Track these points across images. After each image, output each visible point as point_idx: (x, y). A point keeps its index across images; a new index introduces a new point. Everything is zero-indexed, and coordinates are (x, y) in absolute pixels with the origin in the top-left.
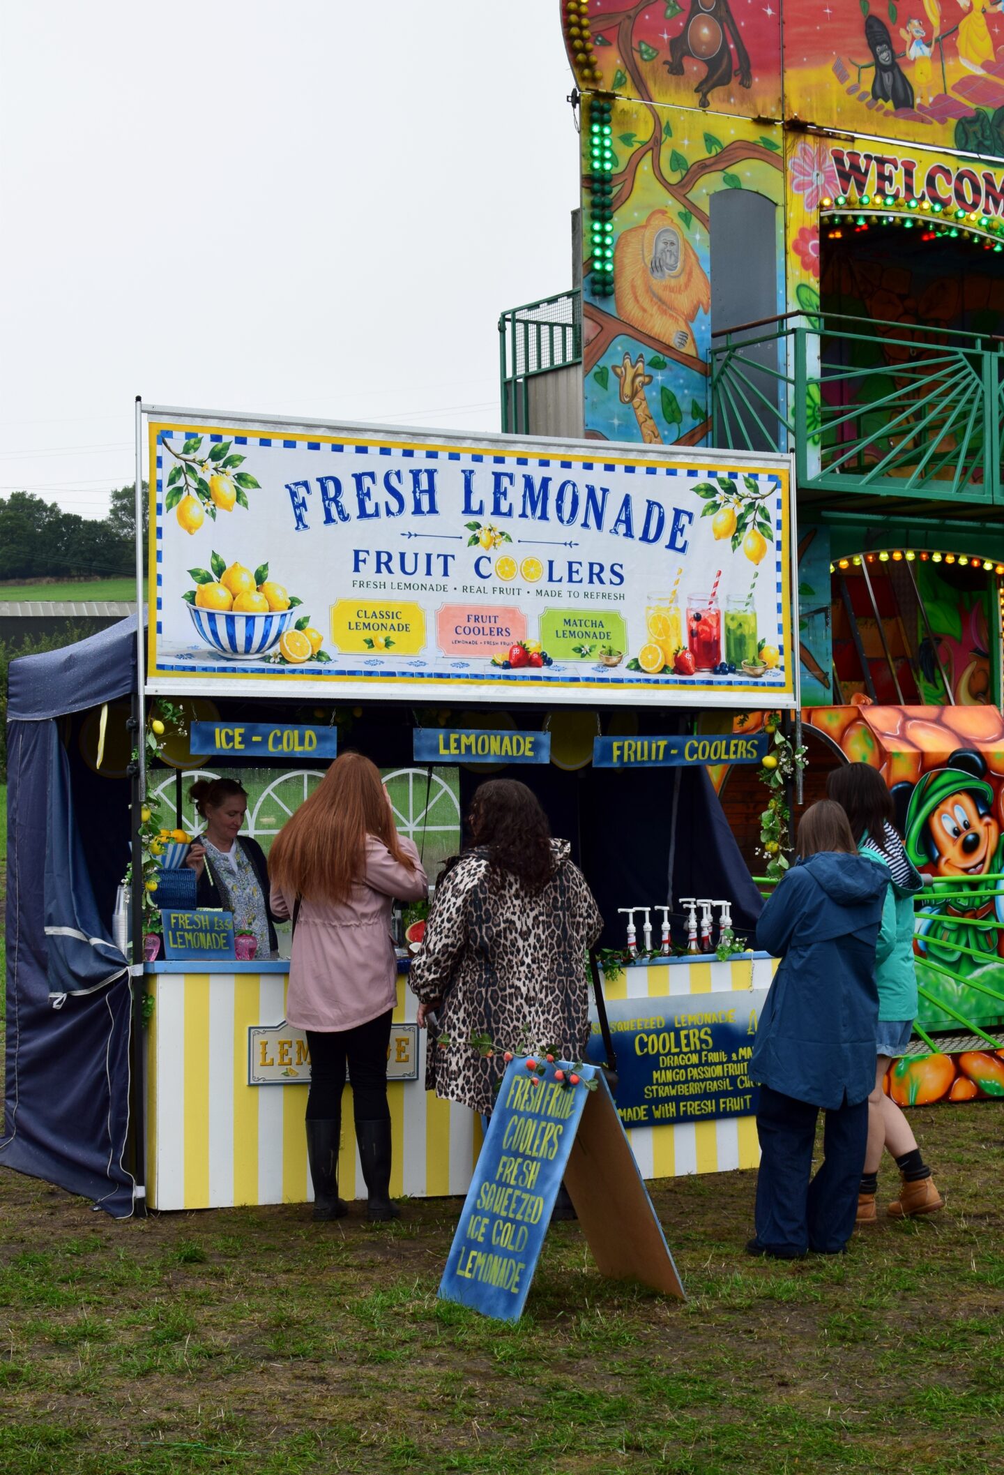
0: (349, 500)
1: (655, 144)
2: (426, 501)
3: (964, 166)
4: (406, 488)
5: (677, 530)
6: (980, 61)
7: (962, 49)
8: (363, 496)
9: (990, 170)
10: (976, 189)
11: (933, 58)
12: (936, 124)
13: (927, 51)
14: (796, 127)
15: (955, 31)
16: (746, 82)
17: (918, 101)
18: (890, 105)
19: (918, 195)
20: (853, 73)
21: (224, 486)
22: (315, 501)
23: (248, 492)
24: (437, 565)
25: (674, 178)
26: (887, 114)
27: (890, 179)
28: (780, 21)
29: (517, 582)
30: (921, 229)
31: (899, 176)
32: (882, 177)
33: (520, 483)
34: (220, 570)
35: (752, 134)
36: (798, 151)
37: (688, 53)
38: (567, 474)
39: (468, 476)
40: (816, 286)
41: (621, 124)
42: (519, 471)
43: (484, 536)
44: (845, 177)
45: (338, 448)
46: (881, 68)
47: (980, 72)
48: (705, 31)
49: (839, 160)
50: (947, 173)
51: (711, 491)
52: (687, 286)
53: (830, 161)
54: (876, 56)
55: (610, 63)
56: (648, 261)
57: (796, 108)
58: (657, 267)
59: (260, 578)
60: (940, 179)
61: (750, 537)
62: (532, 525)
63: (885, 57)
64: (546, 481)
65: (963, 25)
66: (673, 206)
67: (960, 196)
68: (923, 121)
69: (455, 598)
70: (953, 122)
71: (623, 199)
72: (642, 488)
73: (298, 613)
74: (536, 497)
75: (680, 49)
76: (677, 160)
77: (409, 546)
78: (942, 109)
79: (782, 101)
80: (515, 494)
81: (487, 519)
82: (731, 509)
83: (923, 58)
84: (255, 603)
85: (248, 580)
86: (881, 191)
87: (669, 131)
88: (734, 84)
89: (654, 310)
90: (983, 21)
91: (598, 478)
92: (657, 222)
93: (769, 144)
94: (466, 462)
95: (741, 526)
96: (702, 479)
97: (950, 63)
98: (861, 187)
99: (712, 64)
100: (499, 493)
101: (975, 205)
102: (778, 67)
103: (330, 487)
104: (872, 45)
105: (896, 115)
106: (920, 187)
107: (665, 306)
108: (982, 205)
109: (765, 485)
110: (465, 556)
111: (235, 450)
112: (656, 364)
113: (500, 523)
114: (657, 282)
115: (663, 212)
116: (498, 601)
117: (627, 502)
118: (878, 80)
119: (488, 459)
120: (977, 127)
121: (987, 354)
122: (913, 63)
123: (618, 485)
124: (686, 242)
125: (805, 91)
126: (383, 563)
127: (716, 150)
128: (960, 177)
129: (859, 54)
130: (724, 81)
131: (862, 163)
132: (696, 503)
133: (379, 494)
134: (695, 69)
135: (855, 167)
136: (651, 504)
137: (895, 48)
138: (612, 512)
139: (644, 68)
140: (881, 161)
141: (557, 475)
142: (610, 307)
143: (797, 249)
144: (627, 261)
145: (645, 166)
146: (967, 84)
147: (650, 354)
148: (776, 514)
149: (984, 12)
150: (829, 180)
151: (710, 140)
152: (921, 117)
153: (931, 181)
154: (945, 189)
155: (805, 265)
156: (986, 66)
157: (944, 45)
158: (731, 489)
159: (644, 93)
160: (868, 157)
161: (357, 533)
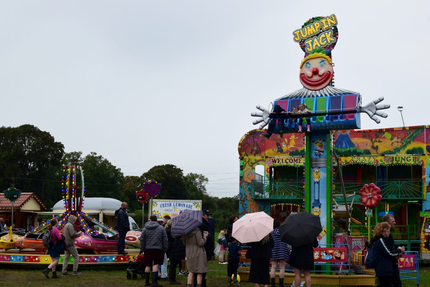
0: (165, 206)
1: (249, 161)
2: (171, 205)
3: (290, 158)
4: (169, 204)
5: (191, 207)
6: (293, 145)
7: (291, 144)
8: (166, 205)
9: (294, 158)
10: (292, 160)
11: (286, 146)
12: (287, 154)
13: (285, 145)
14: (267, 157)
15: (290, 142)
16: (260, 153)
17: (284, 151)
18: (280, 152)
19: (284, 162)
20: (275, 150)
21: (155, 205)
22: (162, 206)
23: (157, 205)
24: (171, 210)
25: (251, 165)
26: (279, 154)
27: (280, 161)
28: (265, 145)
29: (178, 211)
30: (284, 166)
31: (281, 161)
32: (278, 161)
33: (178, 204)
34: (155, 211)
35: (261, 159)
36: (267, 160)
37: (253, 151)
38: (182, 203)
39: (174, 203)
40: (269, 175)
41: (244, 160)
42: (178, 203)
43: (175, 208)
44: (273, 162)
45: (164, 202)
46: (278, 148)
47: (293, 146)
48: (255, 148)
49: (272, 160)
50: (288, 159)
51: (194, 204)
52: (252, 176)
53: (271, 160)
54: (278, 147)
55: (244, 153)
56: (247, 174)
57: (267, 155)
58: (248, 175)
59: (158, 211)
60: (287, 160)
61: (198, 207)
62: (179, 207)
63: (279, 147)
64: (180, 204)
65: (291, 141)
66: (251, 168)
67: (290, 162)
68: (284, 154)
69: (173, 213)
70: (289, 153)
71: (244, 168)
72: (188, 204)
73: (160, 214)
74: (179, 205)
75: (252, 151)
76: (251, 163)
77: (169, 209)
78: (287, 152)
79: (265, 154)
80: (178, 205)
81: (175, 207)
82: (196, 205)
83: (285, 146)
84: (157, 213)
85: (157, 212)
86: (278, 163)
87: (250, 160)
88: (259, 153)
89: (248, 179)
90: (294, 140)
91: (184, 203)
92: (249, 170)
93: (263, 159)
94: (174, 202)
95: (197, 206)
96: (193, 203)
97: (289, 146)
98: (275, 163)
99: (256, 152)
100: (176, 205)
101: (292, 162)
102: (264, 150)
103: (163, 205)
104: (277, 146)
105: (281, 154)
106: (284, 161)
107: (249, 179)
108: (293, 162)
109: (199, 203)
110: (173, 210)
111: (156, 202)
112: (248, 185)
113: (176, 207)
114: (248, 176)
115: (249, 169)
116: (176, 213)
117: (187, 205)
118: (278, 150)
119: (175, 202)
120: (293, 153)
121: (276, 182)
122: (283, 147)
123: (186, 204)
124: (252, 171)
125: (268, 153)
126: (167, 210)
127: (256, 161)
128: (290, 159)
129: (276, 147)
130: (258, 153)
131: (276, 160)
132: (193, 205)
133: (167, 205)
134: (254, 152)
135: (275, 160)
136: (189, 205)
137: (281, 146)
138: (186, 206)
139: (248, 153)
140: (278, 159)
141: (181, 203)
142: (243, 180)
143: (266, 170)
144: (245, 174)
145: (247, 164)
146: (291, 148)
147: (247, 184)
148: (200, 205)
149: (294, 139)
150: (271, 162)
151: (255, 160)
152: (285, 153)
153: (286, 160)
154: (287, 161)
155: (268, 172)
156: (294, 146)
157: (288, 144)
158: (196, 203)
159: (247, 156)
160: (277, 159)
161: (165, 208)
